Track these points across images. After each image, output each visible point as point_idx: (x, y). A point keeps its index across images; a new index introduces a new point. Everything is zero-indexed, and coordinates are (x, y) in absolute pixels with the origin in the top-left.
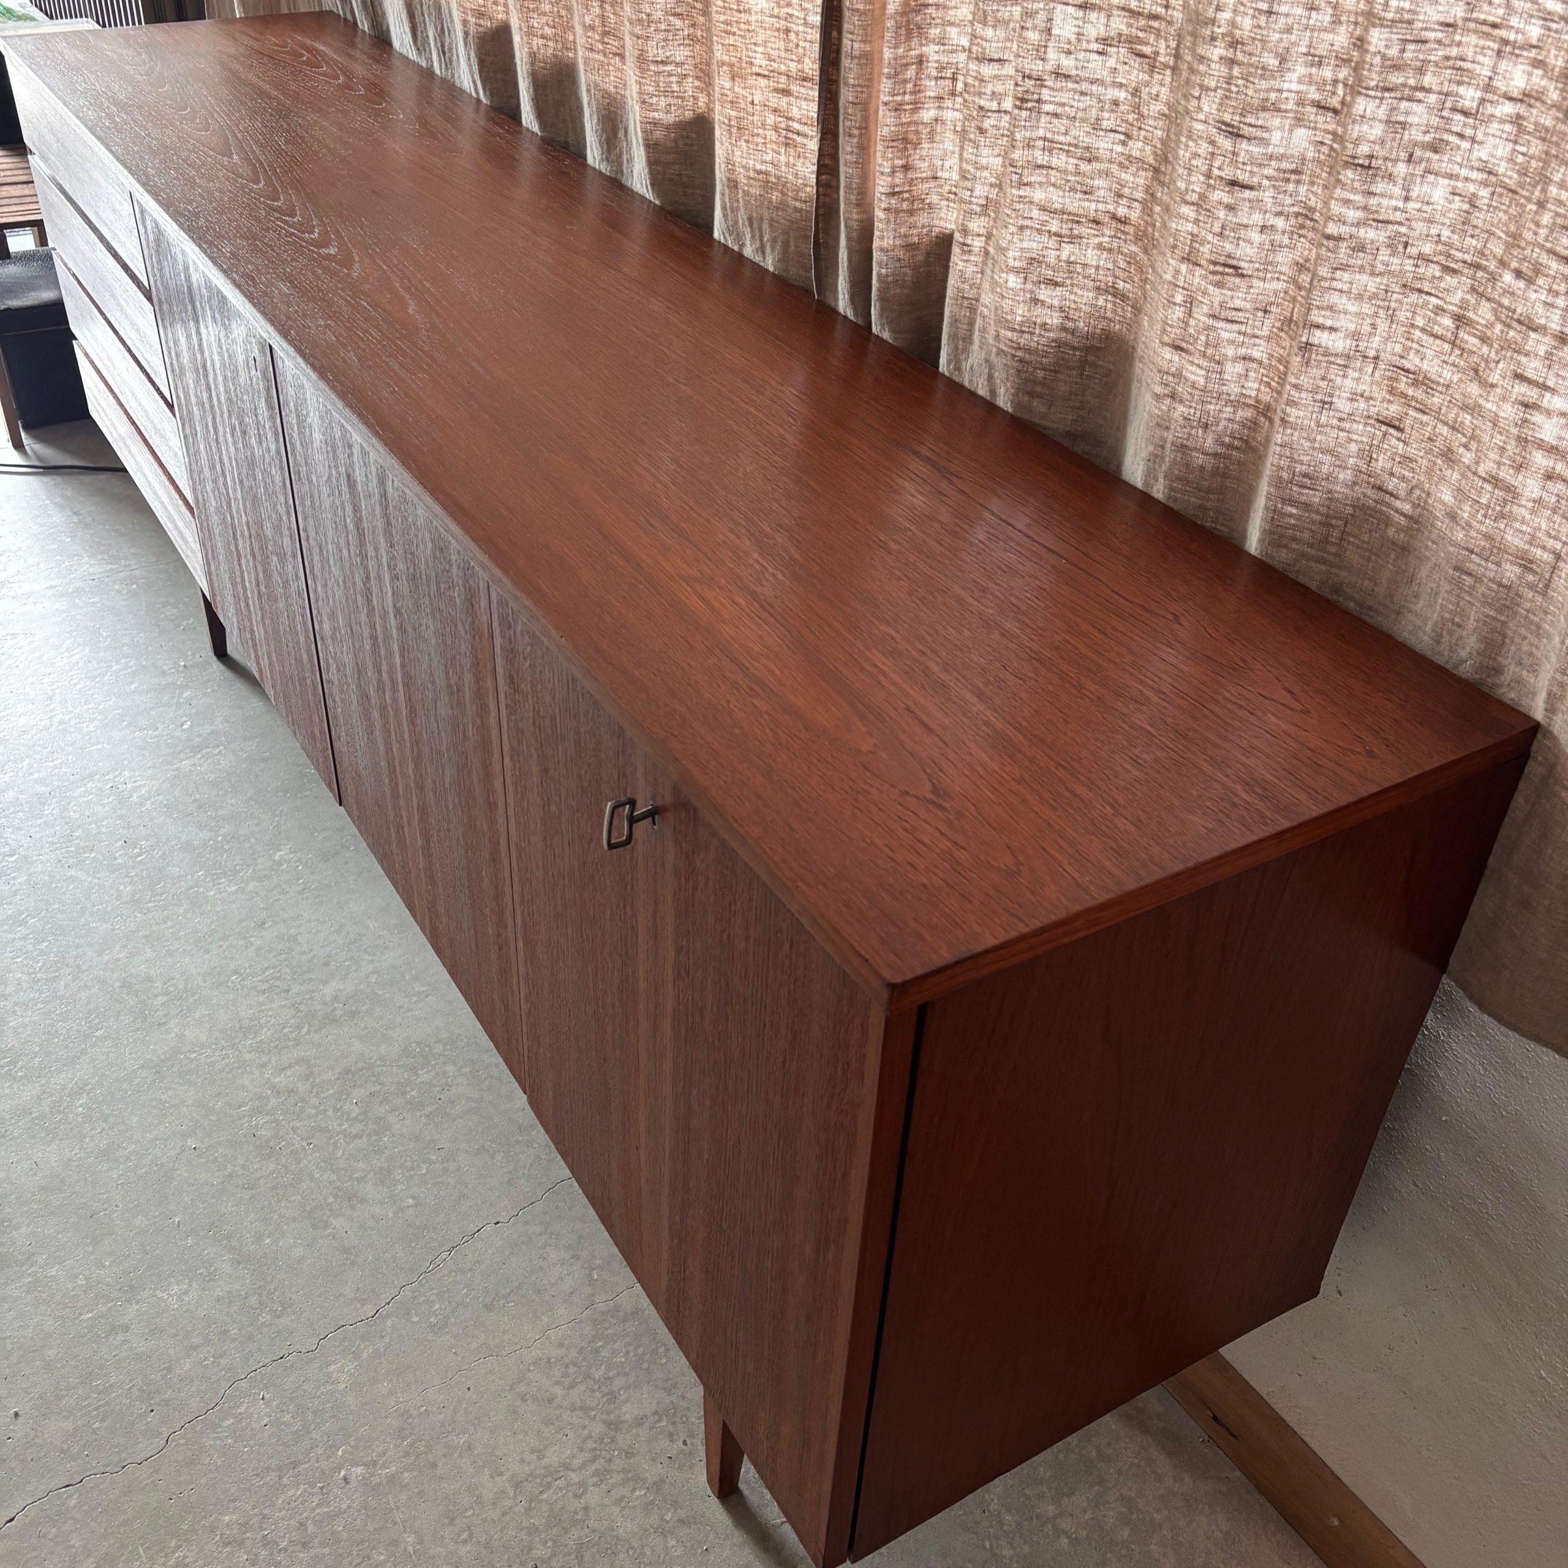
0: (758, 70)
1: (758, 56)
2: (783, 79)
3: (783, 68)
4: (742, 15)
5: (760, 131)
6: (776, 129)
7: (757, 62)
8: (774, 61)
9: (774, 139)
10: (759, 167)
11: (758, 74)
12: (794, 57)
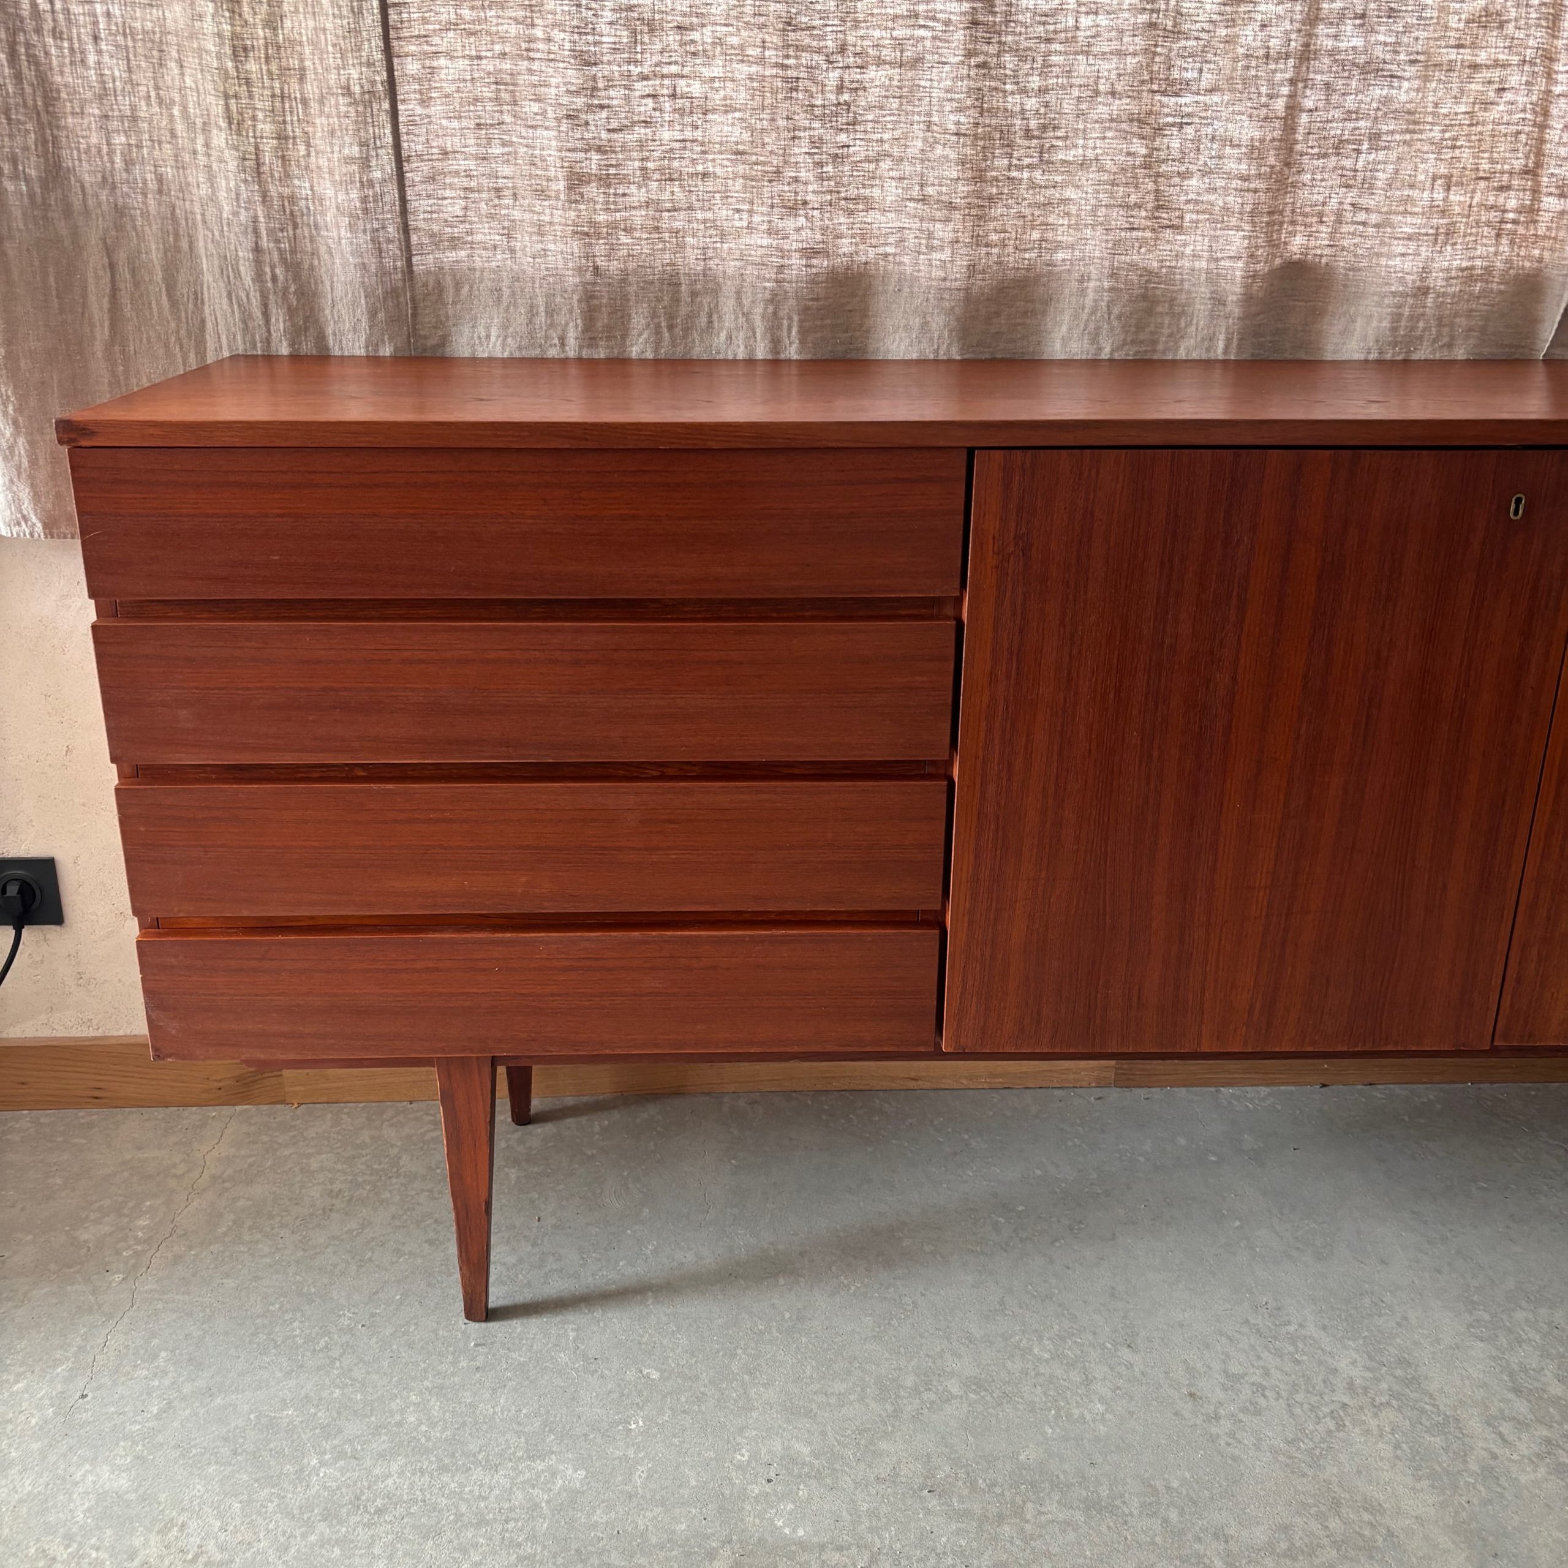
0: (1481, 174)
1: (1483, 161)
2: (1505, 177)
3: (1506, 167)
4: (1474, 128)
5: (1474, 230)
6: (1488, 224)
7: (1481, 167)
8: (1497, 163)
9: (1485, 234)
10: (1465, 264)
11: (1481, 178)
12: (1520, 155)
